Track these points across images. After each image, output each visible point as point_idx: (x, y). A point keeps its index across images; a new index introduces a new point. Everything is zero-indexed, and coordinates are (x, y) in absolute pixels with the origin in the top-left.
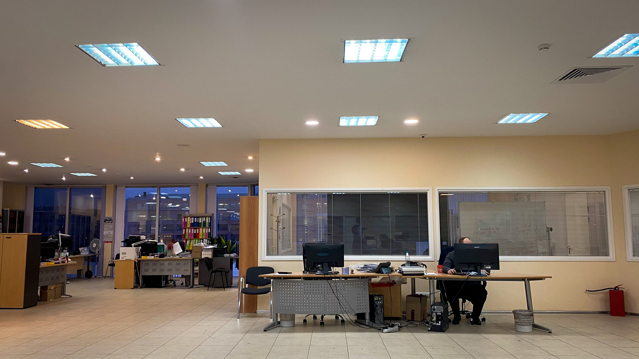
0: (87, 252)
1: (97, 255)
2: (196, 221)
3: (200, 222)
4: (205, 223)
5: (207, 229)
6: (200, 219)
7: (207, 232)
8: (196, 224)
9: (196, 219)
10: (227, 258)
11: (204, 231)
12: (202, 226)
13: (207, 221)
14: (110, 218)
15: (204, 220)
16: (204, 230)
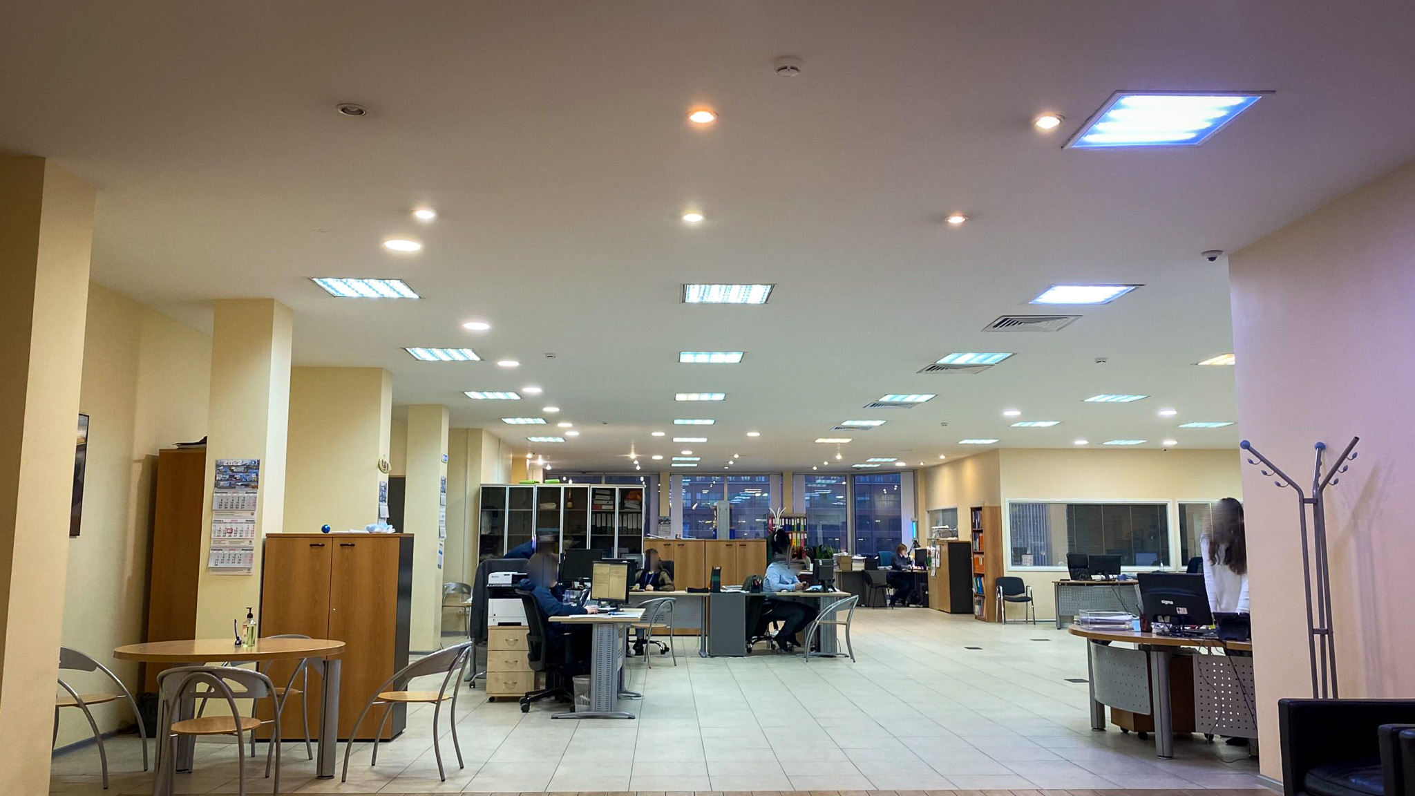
2: (787, 523)
3: (793, 524)
4: (799, 526)
5: (802, 535)
6: (793, 520)
7: (802, 538)
8: (787, 527)
9: (787, 520)
10: (882, 570)
11: (799, 537)
12: (795, 530)
13: (802, 523)
14: (667, 518)
15: (798, 522)
16: (799, 535)
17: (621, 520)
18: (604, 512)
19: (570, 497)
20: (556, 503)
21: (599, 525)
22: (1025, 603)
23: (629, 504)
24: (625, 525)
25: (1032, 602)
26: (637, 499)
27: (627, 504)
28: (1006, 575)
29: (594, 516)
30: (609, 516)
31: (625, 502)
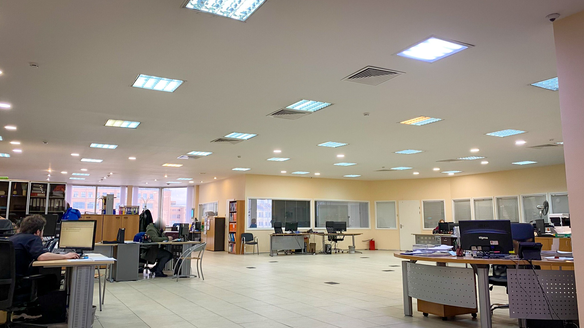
4: (135, 212)
6: (132, 209)
9: (129, 209)
15: (135, 210)
17: (50, 203)
18: (38, 198)
19: (15, 188)
20: (5, 191)
21: (34, 205)
22: (254, 245)
23: (56, 193)
24: (52, 206)
25: (258, 245)
26: (61, 191)
27: (55, 193)
28: (245, 232)
29: (32, 200)
30: (42, 200)
31: (53, 192)
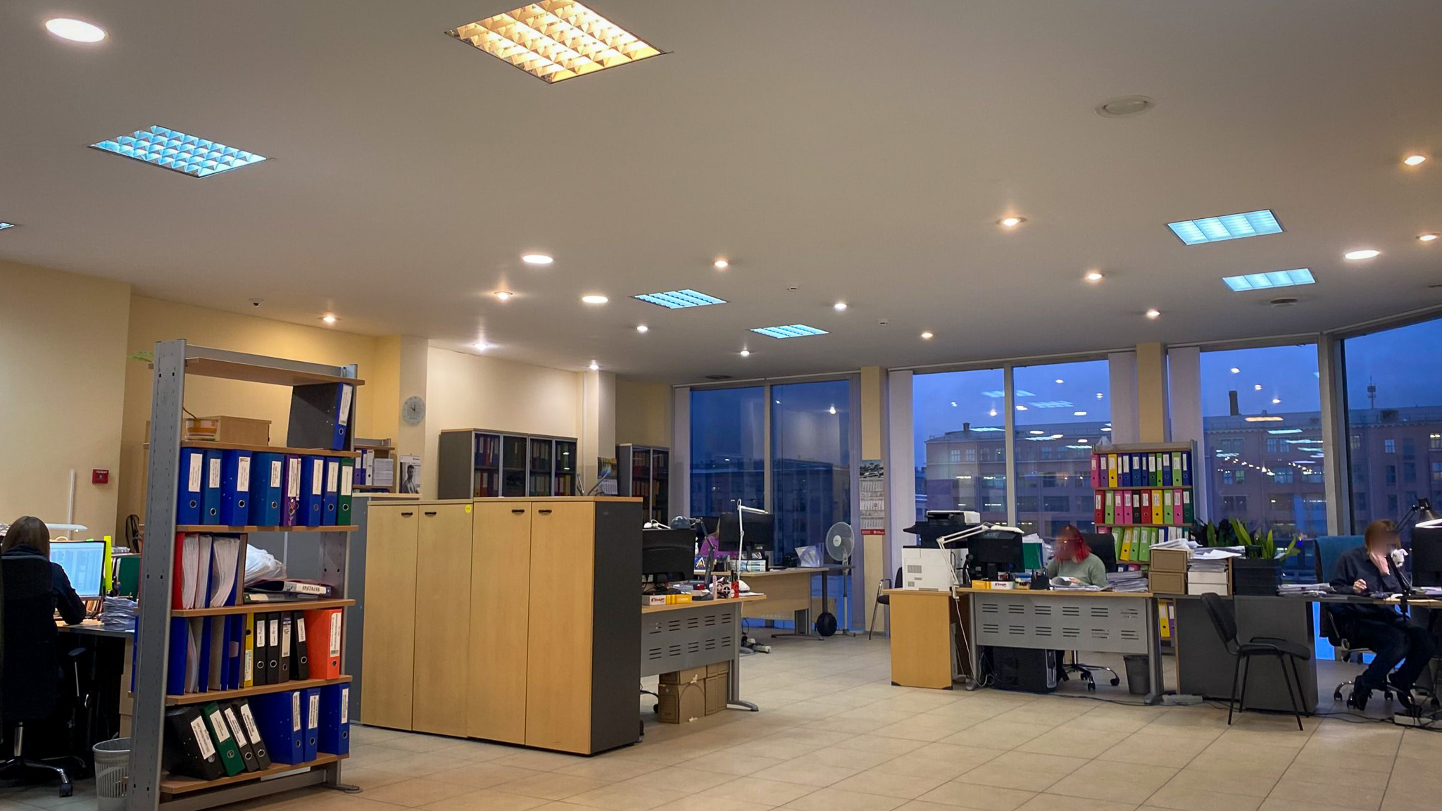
0: (817, 561)
1: (845, 568)
5: (1177, 494)
10: (1292, 598)
12: (1160, 484)
13: (1177, 467)
14: (875, 464)
